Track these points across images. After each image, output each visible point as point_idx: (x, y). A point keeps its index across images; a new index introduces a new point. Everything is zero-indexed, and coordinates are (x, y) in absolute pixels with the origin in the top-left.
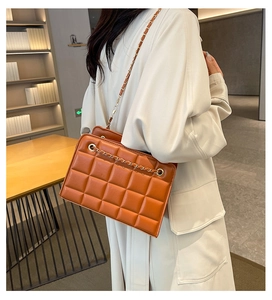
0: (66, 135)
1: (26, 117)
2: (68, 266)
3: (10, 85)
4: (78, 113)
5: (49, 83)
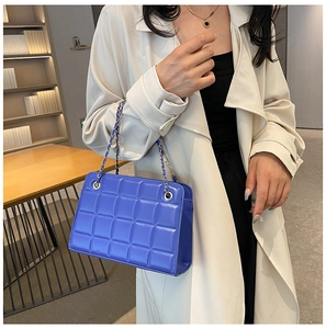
0: (70, 145)
1: (26, 129)
2: (65, 286)
3: (6, 93)
5: (51, 91)
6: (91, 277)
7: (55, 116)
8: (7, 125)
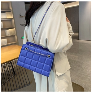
0: (18, 45)
2: (18, 86)
4: (22, 38)
5: (13, 29)
6: (26, 83)
7: (14, 36)
8: (2, 38)
